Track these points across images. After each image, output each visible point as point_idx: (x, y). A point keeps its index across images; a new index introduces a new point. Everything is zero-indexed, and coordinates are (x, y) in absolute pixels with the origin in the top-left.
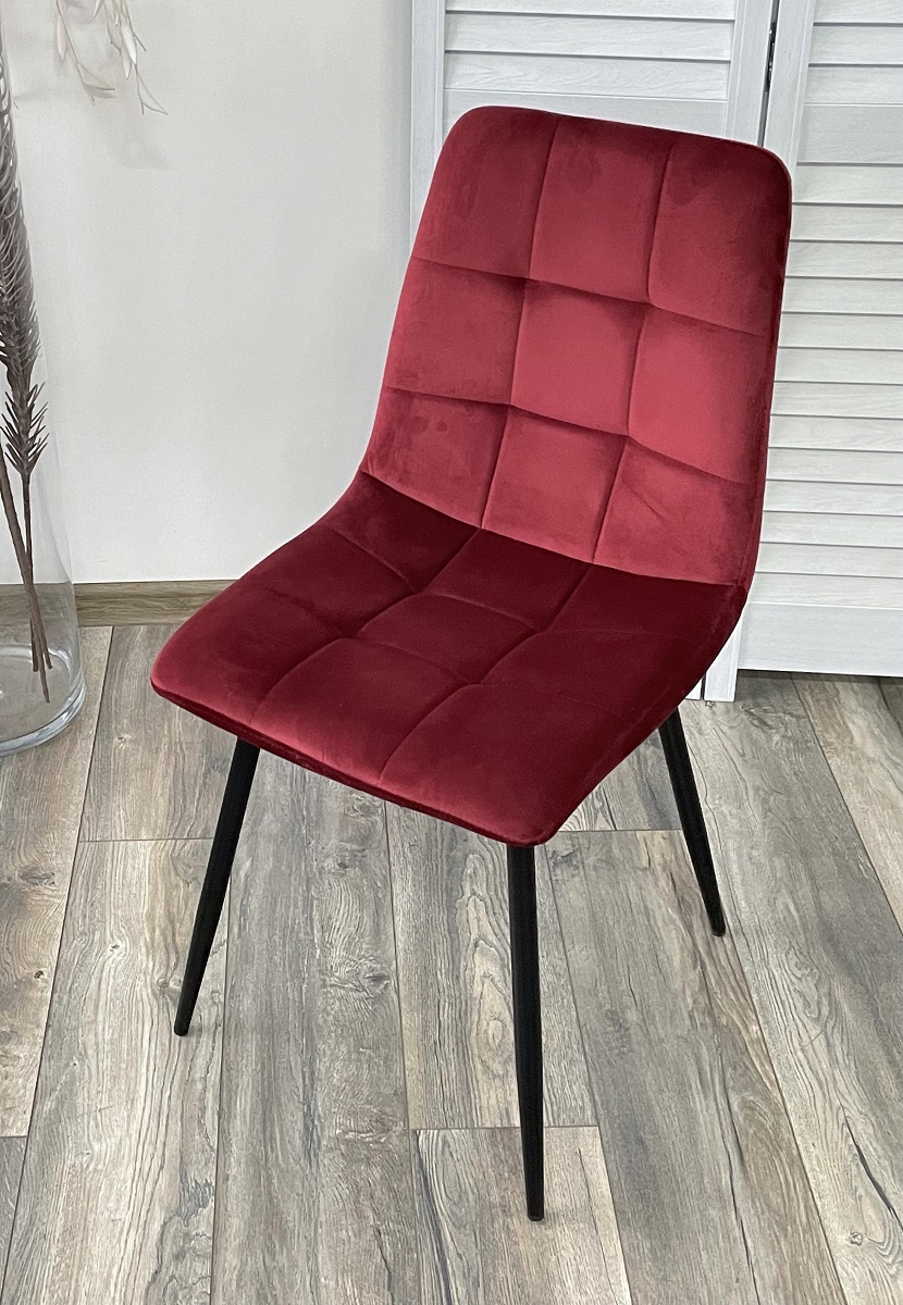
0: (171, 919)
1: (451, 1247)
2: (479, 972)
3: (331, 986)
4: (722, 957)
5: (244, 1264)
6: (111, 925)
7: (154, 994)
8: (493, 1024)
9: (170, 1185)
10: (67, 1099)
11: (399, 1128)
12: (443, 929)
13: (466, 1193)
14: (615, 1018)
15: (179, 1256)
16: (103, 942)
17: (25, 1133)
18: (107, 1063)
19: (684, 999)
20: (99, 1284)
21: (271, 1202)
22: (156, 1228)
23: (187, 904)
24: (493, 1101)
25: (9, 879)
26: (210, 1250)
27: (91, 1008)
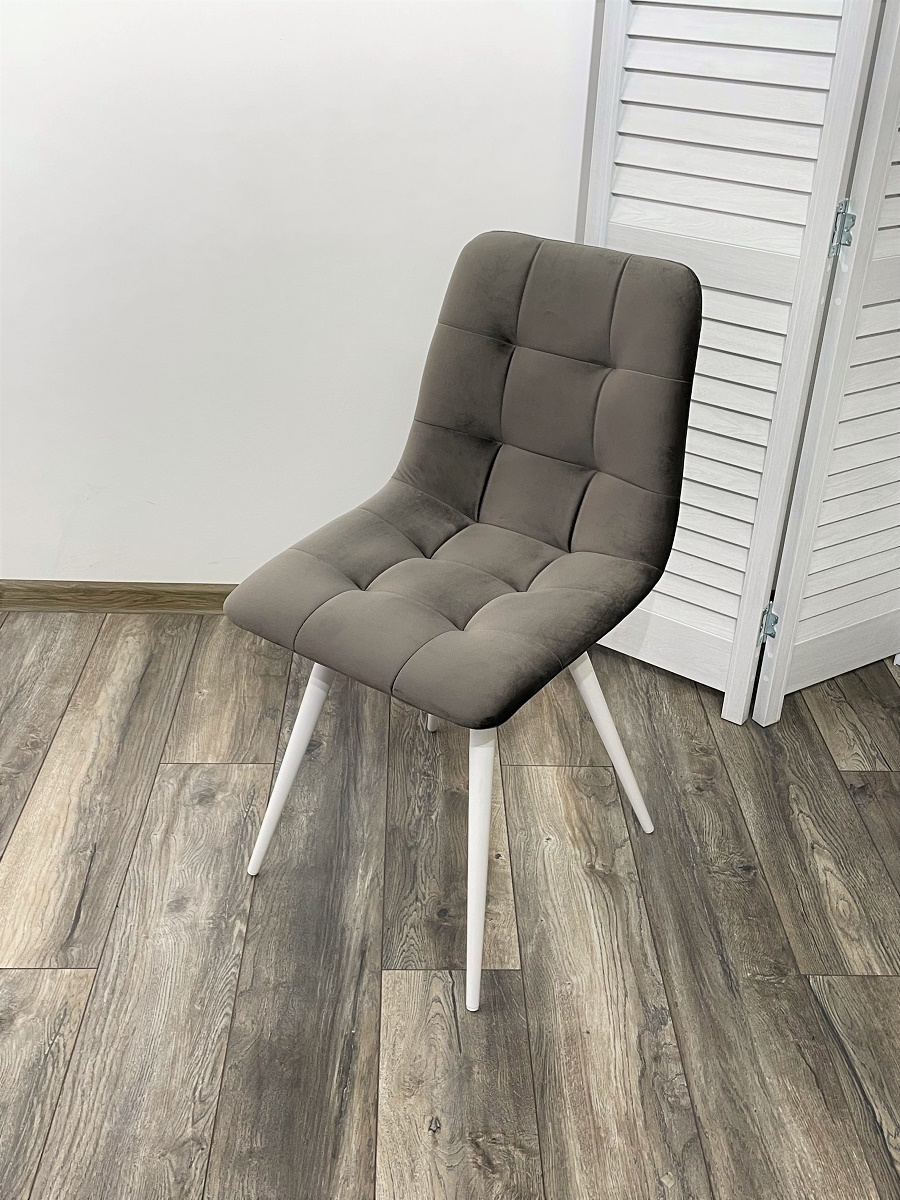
0: (583, 821)
1: (855, 1059)
2: (820, 871)
3: (715, 872)
5: (706, 1066)
6: (541, 824)
7: (586, 873)
8: (841, 902)
9: (636, 1009)
10: (543, 941)
11: (793, 973)
12: (785, 835)
13: (856, 1022)
15: (656, 1059)
16: (538, 836)
17: (518, 968)
18: (565, 919)
20: (603, 1077)
21: (713, 1021)
22: (634, 1038)
23: (593, 812)
24: (856, 957)
25: (458, 789)
26: (678, 1055)
27: (543, 883)
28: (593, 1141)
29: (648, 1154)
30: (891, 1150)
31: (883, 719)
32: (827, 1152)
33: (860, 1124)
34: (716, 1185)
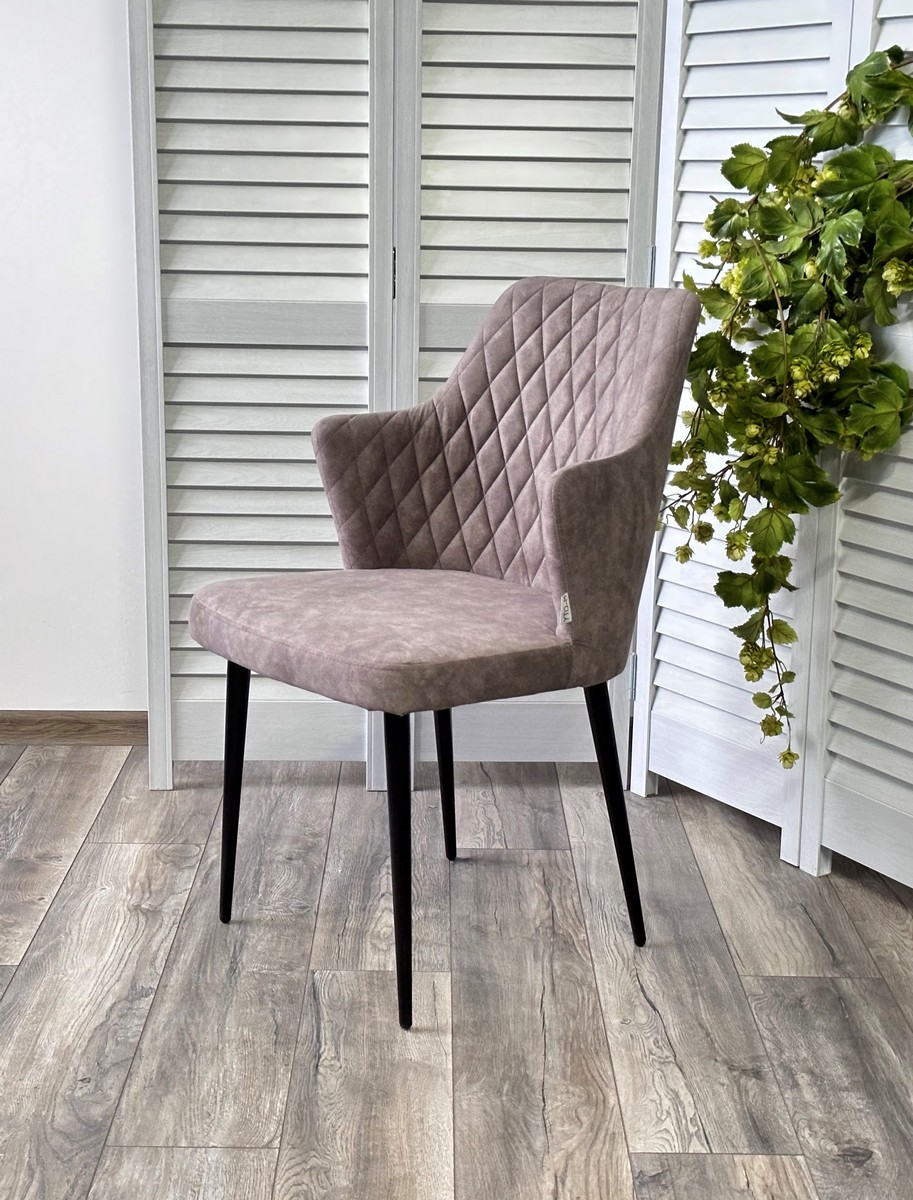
0: (149, 878)
1: (326, 1018)
2: (380, 907)
3: (266, 910)
4: (570, 906)
5: (169, 1021)
6: (101, 879)
7: (129, 910)
8: (385, 929)
9: (123, 988)
10: (54, 950)
11: (301, 969)
12: (359, 889)
13: (343, 997)
14: (480, 930)
15: (121, 1017)
16: (94, 887)
17: (17, 964)
18: (86, 937)
19: (534, 923)
20: (60, 1026)
21: (197, 995)
22: (108, 1004)
23: (163, 872)
24: (375, 960)
26: (147, 1014)
27: (78, 914)
28: (24, 1060)
29: (74, 1069)
30: (321, 1069)
31: (525, 816)
32: (254, 1068)
33: (301, 1053)
34: (129, 1085)
